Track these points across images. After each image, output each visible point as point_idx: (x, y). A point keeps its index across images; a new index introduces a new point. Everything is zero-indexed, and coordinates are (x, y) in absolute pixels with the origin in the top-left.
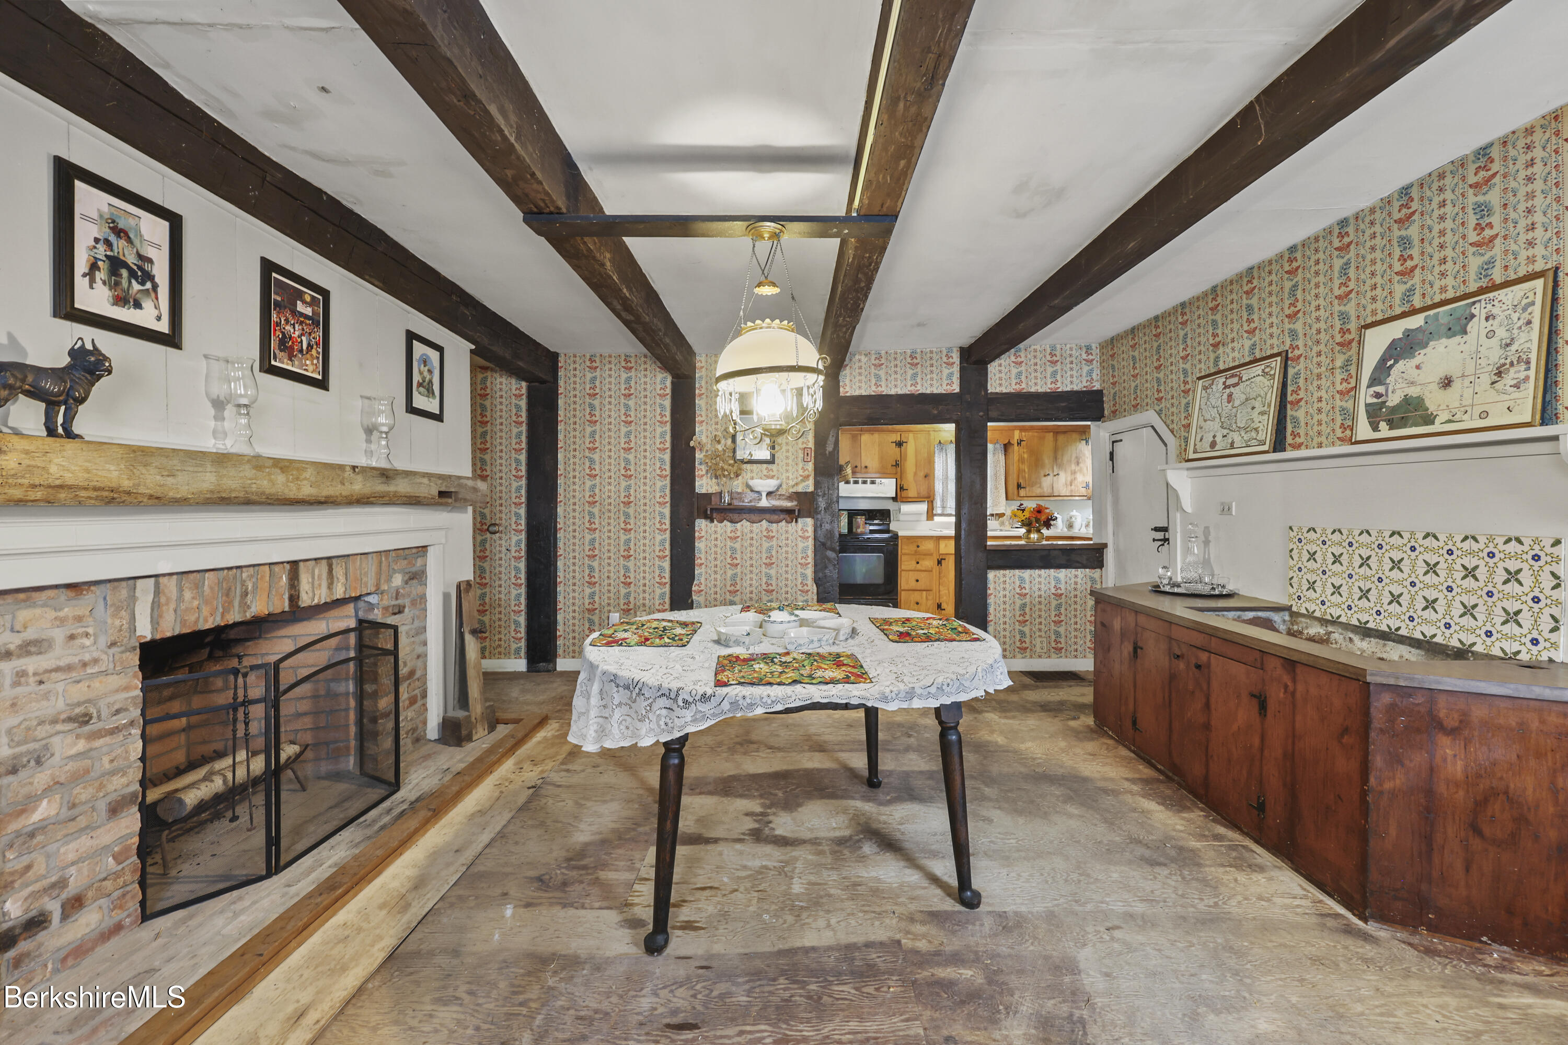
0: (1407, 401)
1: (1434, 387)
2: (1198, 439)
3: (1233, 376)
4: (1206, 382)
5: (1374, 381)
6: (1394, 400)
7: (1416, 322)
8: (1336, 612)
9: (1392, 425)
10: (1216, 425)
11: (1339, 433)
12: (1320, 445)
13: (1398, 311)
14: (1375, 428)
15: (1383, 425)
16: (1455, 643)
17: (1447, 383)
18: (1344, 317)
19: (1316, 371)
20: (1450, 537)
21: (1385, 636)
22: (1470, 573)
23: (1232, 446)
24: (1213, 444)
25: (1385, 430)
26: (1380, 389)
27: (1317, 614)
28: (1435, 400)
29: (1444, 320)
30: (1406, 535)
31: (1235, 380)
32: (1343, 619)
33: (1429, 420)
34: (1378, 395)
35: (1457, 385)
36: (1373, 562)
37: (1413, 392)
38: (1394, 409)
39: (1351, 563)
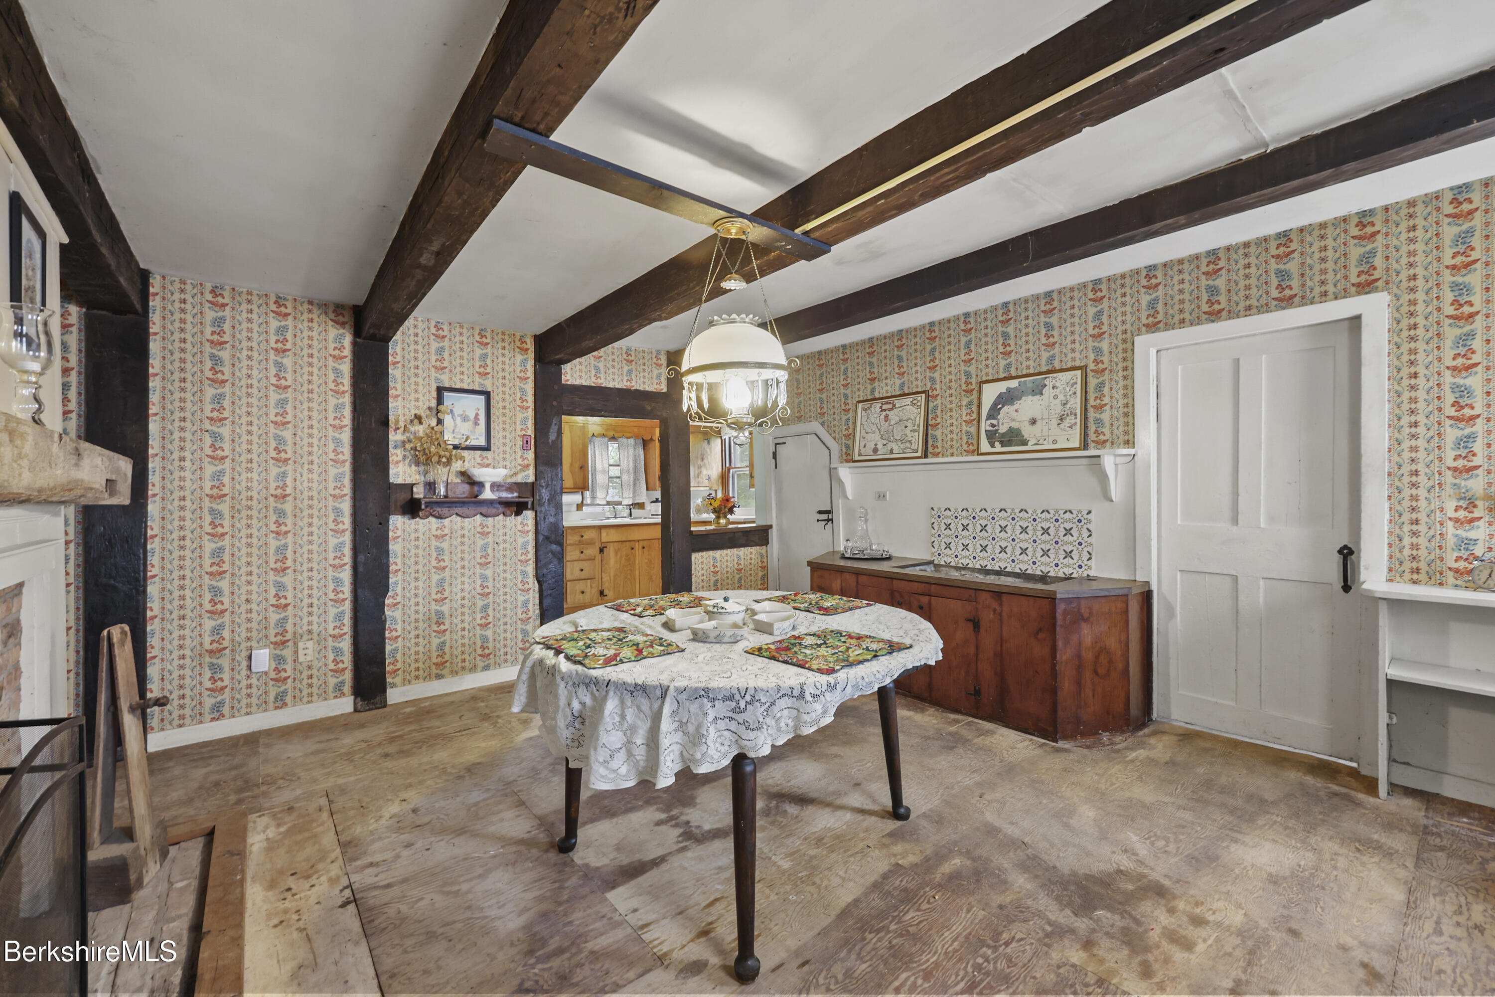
0: (1011, 430)
1: (1027, 424)
2: (862, 445)
3: (887, 403)
4: (866, 405)
5: (989, 417)
6: (1003, 429)
7: (1014, 384)
8: (965, 561)
9: (1003, 444)
10: (876, 437)
11: (965, 447)
12: (952, 455)
13: (1002, 376)
14: (993, 446)
15: (997, 444)
16: (1038, 573)
17: (1033, 422)
18: (968, 374)
19: (949, 406)
20: (1035, 511)
21: (998, 573)
22: (1046, 531)
23: (891, 452)
24: (875, 450)
25: (998, 448)
26: (994, 422)
27: (953, 564)
28: (1027, 431)
29: (1030, 385)
30: (1009, 511)
31: (890, 406)
32: (970, 566)
33: (1025, 443)
34: (993, 425)
35: (1039, 423)
36: (989, 528)
37: (1015, 425)
38: (1003, 435)
39: (974, 529)
